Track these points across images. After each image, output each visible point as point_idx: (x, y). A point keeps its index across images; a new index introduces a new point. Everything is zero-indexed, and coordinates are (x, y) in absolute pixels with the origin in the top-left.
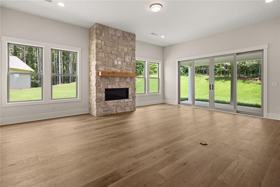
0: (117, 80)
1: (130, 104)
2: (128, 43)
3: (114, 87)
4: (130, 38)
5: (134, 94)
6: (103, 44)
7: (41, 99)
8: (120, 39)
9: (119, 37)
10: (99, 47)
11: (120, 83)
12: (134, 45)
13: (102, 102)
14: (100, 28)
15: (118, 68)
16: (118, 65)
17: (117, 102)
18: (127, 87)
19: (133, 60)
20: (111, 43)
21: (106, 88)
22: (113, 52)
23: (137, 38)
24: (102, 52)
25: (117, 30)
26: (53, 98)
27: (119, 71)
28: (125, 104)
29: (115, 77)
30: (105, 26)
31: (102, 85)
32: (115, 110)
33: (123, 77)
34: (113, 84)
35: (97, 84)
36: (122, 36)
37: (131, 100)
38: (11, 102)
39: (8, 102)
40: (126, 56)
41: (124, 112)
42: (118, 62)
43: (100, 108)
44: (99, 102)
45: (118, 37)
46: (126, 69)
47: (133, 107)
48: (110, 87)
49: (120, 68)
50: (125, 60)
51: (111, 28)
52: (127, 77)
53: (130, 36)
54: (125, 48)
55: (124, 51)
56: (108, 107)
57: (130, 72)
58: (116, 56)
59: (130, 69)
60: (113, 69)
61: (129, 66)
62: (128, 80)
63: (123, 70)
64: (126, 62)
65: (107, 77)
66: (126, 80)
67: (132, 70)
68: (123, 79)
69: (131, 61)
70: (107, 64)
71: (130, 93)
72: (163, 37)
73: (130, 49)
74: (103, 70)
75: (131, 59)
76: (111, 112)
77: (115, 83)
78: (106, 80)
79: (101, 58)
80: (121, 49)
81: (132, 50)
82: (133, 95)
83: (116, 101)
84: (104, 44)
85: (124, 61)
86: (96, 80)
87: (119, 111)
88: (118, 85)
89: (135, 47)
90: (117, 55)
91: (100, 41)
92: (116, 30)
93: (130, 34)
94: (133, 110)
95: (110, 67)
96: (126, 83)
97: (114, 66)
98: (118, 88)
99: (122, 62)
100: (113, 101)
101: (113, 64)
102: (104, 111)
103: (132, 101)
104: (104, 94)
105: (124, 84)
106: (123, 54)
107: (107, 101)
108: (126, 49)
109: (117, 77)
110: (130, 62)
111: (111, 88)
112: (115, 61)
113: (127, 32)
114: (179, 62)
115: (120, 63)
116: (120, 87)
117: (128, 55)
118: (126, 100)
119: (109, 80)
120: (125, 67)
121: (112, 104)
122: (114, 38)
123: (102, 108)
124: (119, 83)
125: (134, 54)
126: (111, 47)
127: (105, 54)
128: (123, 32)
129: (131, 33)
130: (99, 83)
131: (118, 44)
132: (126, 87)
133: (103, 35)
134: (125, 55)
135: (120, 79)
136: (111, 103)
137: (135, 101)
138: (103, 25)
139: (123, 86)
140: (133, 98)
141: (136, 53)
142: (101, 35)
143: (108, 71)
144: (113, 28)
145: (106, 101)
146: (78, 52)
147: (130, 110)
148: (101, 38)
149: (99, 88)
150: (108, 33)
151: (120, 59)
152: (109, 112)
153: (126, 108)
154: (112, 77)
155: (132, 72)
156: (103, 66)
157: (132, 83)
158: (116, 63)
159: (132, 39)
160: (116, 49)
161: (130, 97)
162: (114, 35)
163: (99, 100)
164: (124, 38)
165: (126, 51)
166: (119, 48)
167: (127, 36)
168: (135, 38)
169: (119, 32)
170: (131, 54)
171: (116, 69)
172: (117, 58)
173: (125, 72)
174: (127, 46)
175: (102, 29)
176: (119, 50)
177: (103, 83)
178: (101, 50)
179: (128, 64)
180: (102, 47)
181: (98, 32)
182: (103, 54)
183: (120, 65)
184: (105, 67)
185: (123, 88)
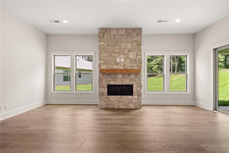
0: (120, 76)
1: (135, 101)
2: (132, 39)
3: (116, 83)
4: (135, 34)
5: (139, 91)
6: (105, 45)
9: (122, 35)
10: (102, 48)
11: (123, 79)
12: (140, 40)
13: (104, 97)
14: (102, 31)
16: (120, 62)
17: (119, 97)
18: (131, 84)
19: (138, 55)
20: (113, 42)
21: (108, 84)
22: (115, 50)
23: (144, 32)
24: (105, 52)
25: (120, 29)
26: (77, 90)
27: (122, 68)
28: (128, 100)
29: (117, 74)
30: (107, 28)
31: (104, 81)
32: (116, 105)
33: (126, 74)
34: (115, 80)
35: (100, 81)
36: (125, 33)
37: (136, 97)
40: (130, 52)
41: (127, 108)
43: (102, 102)
44: (101, 96)
45: (120, 36)
46: (130, 66)
47: (138, 104)
48: (112, 83)
49: (122, 65)
51: (113, 29)
52: (131, 74)
53: (134, 32)
55: (128, 48)
56: (110, 101)
57: (134, 68)
58: (118, 54)
59: (134, 65)
60: (115, 67)
61: (133, 62)
62: (132, 76)
63: (125, 67)
64: (129, 58)
65: (109, 74)
66: (129, 76)
67: (138, 66)
68: (127, 76)
69: (136, 56)
70: (109, 62)
71: (134, 89)
73: (135, 44)
75: (135, 55)
76: (113, 106)
77: (117, 79)
78: (108, 77)
79: (103, 58)
80: (124, 46)
81: (137, 45)
82: (139, 93)
84: (107, 45)
85: (127, 58)
86: (99, 77)
87: (122, 107)
88: (121, 82)
89: (141, 42)
90: (119, 53)
91: (102, 43)
92: (118, 29)
93: (134, 30)
94: (137, 108)
95: (112, 65)
96: (130, 80)
97: (117, 64)
98: (120, 84)
99: (126, 59)
100: (115, 96)
101: (115, 62)
102: (106, 104)
103: (137, 99)
104: (106, 89)
105: (127, 81)
106: (127, 51)
107: (110, 96)
108: (129, 46)
109: (120, 73)
110: (135, 57)
111: (114, 84)
112: (118, 59)
113: (130, 29)
115: (122, 60)
116: (123, 83)
117: (133, 51)
118: (130, 97)
119: (111, 77)
120: (128, 64)
121: (115, 99)
122: (116, 37)
123: (104, 102)
124: (121, 80)
126: (114, 46)
127: (107, 54)
128: (126, 29)
129: (136, 28)
130: (102, 79)
131: (120, 42)
132: (129, 84)
133: (106, 37)
135: (123, 76)
136: (113, 98)
137: (141, 98)
138: (105, 28)
140: (138, 95)
141: (142, 48)
142: (104, 37)
143: (110, 69)
144: (116, 28)
145: (108, 96)
146: (93, 55)
147: (134, 108)
148: (103, 40)
149: (102, 83)
150: (110, 33)
151: (123, 56)
152: (111, 107)
153: (129, 104)
154: (114, 74)
155: (137, 68)
156: (105, 64)
158: (118, 60)
159: (137, 34)
160: (118, 47)
161: (134, 94)
162: (117, 35)
163: (101, 94)
164: (127, 35)
165: (130, 47)
166: (122, 45)
167: (131, 32)
168: (141, 32)
169: (122, 30)
170: (135, 50)
171: (118, 67)
172: (120, 55)
173: (129, 69)
174: (131, 42)
175: (105, 31)
176: (121, 48)
177: (105, 80)
178: (103, 51)
179: (133, 60)
180: (105, 48)
181: (101, 35)
182: (106, 54)
183: (122, 62)
184: (107, 65)
185: (126, 84)
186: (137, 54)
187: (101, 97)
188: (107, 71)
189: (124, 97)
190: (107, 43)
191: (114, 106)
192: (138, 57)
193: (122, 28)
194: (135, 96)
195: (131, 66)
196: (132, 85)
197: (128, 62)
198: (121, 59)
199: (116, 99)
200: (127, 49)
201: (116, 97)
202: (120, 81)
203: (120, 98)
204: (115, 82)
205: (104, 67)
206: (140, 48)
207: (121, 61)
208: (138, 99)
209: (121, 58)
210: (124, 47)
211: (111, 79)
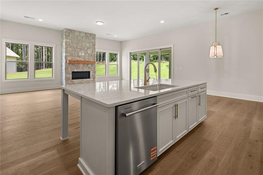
0: (81, 65)
2: (90, 41)
3: (79, 70)
4: (91, 37)
5: (94, 75)
6: (70, 42)
7: (27, 78)
8: (83, 38)
9: (83, 37)
10: (68, 44)
11: (83, 68)
13: (70, 81)
14: (69, 32)
15: (82, 58)
18: (89, 71)
20: (76, 41)
21: (73, 71)
22: (78, 47)
25: (81, 32)
26: (35, 78)
27: (83, 60)
28: (87, 82)
29: (79, 64)
30: (72, 30)
31: (69, 69)
35: (66, 69)
36: (85, 36)
37: (92, 79)
38: (7, 80)
39: (6, 79)
42: (82, 54)
44: (67, 80)
45: (82, 37)
48: (75, 70)
51: (76, 31)
54: (87, 45)
57: (91, 60)
58: (80, 50)
59: (91, 58)
60: (78, 59)
62: (90, 66)
63: (85, 59)
64: (88, 54)
65: (73, 64)
66: (88, 65)
67: (93, 59)
68: (86, 65)
70: (73, 55)
71: (91, 74)
72: (116, 36)
73: (91, 44)
74: (71, 59)
77: (79, 67)
78: (73, 66)
79: (69, 51)
80: (84, 45)
81: (93, 45)
83: (80, 80)
84: (71, 42)
85: (86, 53)
86: (65, 66)
89: (95, 43)
90: (81, 49)
91: (68, 40)
92: (80, 32)
93: (91, 34)
95: (75, 57)
96: (88, 68)
97: (79, 57)
98: (82, 71)
99: (85, 53)
100: (78, 80)
101: (78, 55)
104: (71, 75)
105: (86, 68)
106: (86, 48)
107: (74, 80)
109: (81, 63)
110: (91, 53)
111: (77, 71)
113: (89, 33)
114: (130, 53)
115: (83, 54)
117: (90, 49)
118: (88, 80)
120: (87, 57)
122: (79, 37)
125: (95, 48)
126: (77, 43)
127: (72, 49)
128: (86, 33)
129: (92, 34)
131: (82, 41)
132: (88, 71)
133: (71, 36)
134: (87, 49)
135: (83, 65)
136: (76, 81)
137: (95, 80)
138: (70, 30)
139: (86, 70)
140: (93, 78)
141: (96, 47)
142: (69, 36)
143: (74, 60)
144: (79, 31)
145: (73, 80)
146: (53, 47)
148: (69, 38)
149: (68, 71)
150: (75, 34)
151: (83, 51)
154: (77, 64)
155: (93, 60)
156: (70, 56)
157: (93, 68)
158: (80, 54)
159: (93, 38)
160: (80, 45)
161: (91, 77)
162: (79, 36)
165: (88, 46)
170: (92, 48)
171: (80, 59)
176: (82, 46)
178: (69, 46)
179: (90, 55)
180: (70, 44)
181: (67, 34)
183: (83, 56)
186: (92, 51)
188: (74, 61)
189: (84, 80)
192: (93, 53)
196: (90, 71)
202: (81, 69)
205: (69, 58)
206: (94, 47)
208: (93, 81)
211: (75, 67)
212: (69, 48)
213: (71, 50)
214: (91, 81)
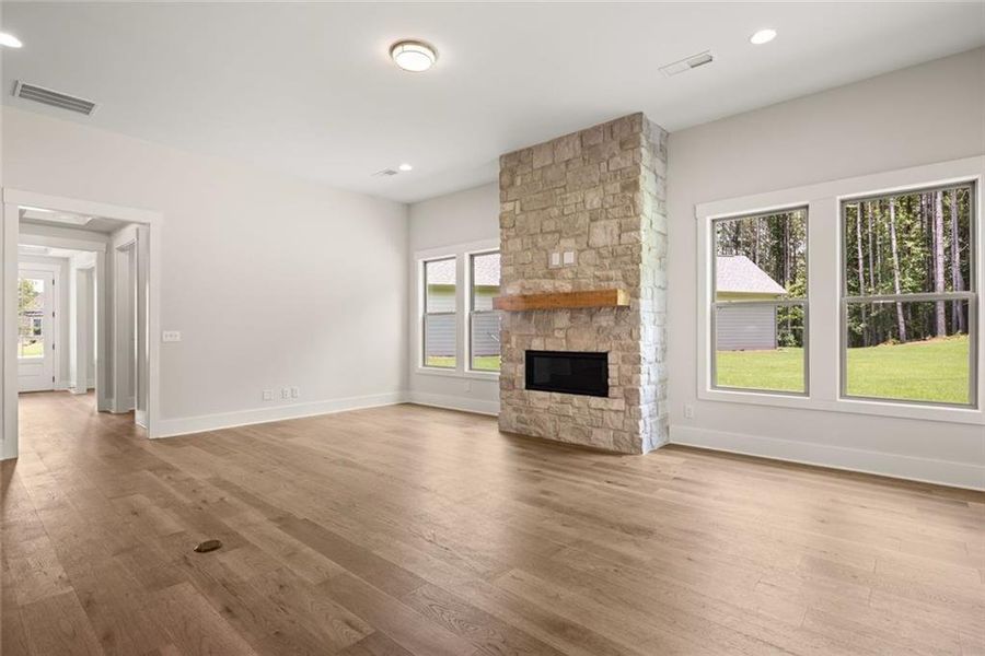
0: (562, 320)
1: (617, 421)
2: (604, 169)
3: (551, 346)
4: (614, 145)
5: (630, 381)
6: (518, 211)
8: (572, 167)
9: (567, 162)
10: (508, 222)
11: (571, 332)
12: (635, 164)
13: (517, 393)
14: (510, 165)
16: (563, 266)
17: (558, 400)
18: (602, 349)
19: (627, 231)
20: (541, 196)
21: (527, 348)
22: (546, 224)
24: (517, 236)
25: (560, 140)
27: (567, 288)
28: (590, 414)
29: (554, 310)
30: (521, 152)
31: (514, 339)
32: (551, 426)
33: (581, 309)
34: (548, 336)
35: (505, 337)
36: (579, 152)
37: (619, 404)
40: (594, 224)
42: (562, 256)
43: (509, 409)
44: (506, 390)
45: (563, 166)
46: (594, 276)
47: (627, 436)
48: (537, 345)
49: (570, 275)
50: (590, 242)
51: (539, 147)
52: (599, 309)
53: (612, 136)
54: (590, 197)
55: (588, 207)
56: (530, 410)
58: (557, 235)
59: (612, 273)
60: (548, 286)
61: (607, 262)
62: (605, 320)
63: (580, 284)
64: (594, 248)
65: (527, 314)
66: (594, 319)
67: (624, 278)
68: (584, 317)
69: (620, 236)
70: (528, 270)
71: (613, 372)
73: (615, 187)
75: (616, 232)
76: (540, 431)
77: (554, 330)
78: (525, 322)
79: (512, 256)
80: (576, 204)
81: (624, 188)
82: (629, 387)
84: (521, 210)
85: (585, 246)
87: (567, 436)
88: (564, 341)
89: (638, 171)
90: (560, 232)
91: (509, 206)
92: (554, 144)
93: (611, 128)
94: (624, 450)
95: (537, 280)
96: (595, 334)
97: (552, 274)
98: (562, 350)
99: (580, 251)
100: (548, 393)
101: (547, 267)
102: (519, 420)
103: (624, 412)
104: (523, 367)
105: (587, 336)
106: (583, 220)
107: (532, 392)
108: (594, 199)
109: (561, 309)
110: (616, 242)
111: (542, 349)
112: (554, 255)
113: (596, 129)
115: (570, 258)
116: (571, 347)
117: (607, 218)
118: (595, 401)
119: (533, 323)
120: (590, 271)
121: (545, 405)
122: (549, 174)
123: (515, 410)
124: (566, 334)
125: (634, 205)
126: (541, 209)
127: (522, 241)
128: (582, 135)
129: (616, 122)
130: (509, 332)
131: (563, 190)
132: (593, 349)
133: (518, 181)
134: (591, 221)
135: (572, 318)
136: (543, 400)
137: (639, 412)
138: (516, 153)
139: (583, 343)
140: (626, 397)
142: (512, 184)
143: (531, 293)
144: (548, 143)
145: (528, 392)
147: (612, 447)
148: (512, 194)
149: (509, 346)
150: (532, 167)
151: (570, 243)
152: (534, 431)
153: (594, 431)
154: (544, 310)
155: (623, 286)
156: (517, 279)
157: (622, 330)
158: (555, 260)
159: (622, 145)
160: (556, 211)
161: (613, 392)
162: (551, 165)
163: (507, 383)
164: (586, 157)
165: (596, 203)
166: (568, 202)
167: (601, 141)
168: (636, 129)
169: (568, 144)
170: (615, 211)
171: (558, 283)
172: (562, 242)
173: (592, 288)
174: (600, 181)
175: (516, 163)
176: (566, 213)
177: (518, 332)
178: (512, 233)
179: (605, 253)
180: (517, 223)
181: (506, 179)
182: (518, 241)
183: (570, 265)
184: (523, 281)
185: (582, 350)
186: (620, 226)
187: (505, 393)
189: (577, 399)
190: (522, 205)
191: (541, 428)
192: (624, 236)
193: (568, 136)
194: (615, 398)
195: (598, 277)
196: (606, 354)
197: (588, 265)
198: (565, 256)
199: (548, 403)
200: (587, 214)
201: (551, 397)
202: (561, 339)
203: (562, 403)
204: (549, 341)
205: (513, 289)
206: (632, 200)
207: (565, 262)
208: (628, 415)
209: (566, 249)
210: (573, 207)
211: (533, 331)
212: (514, 238)
213: (519, 247)
214: (616, 411)
